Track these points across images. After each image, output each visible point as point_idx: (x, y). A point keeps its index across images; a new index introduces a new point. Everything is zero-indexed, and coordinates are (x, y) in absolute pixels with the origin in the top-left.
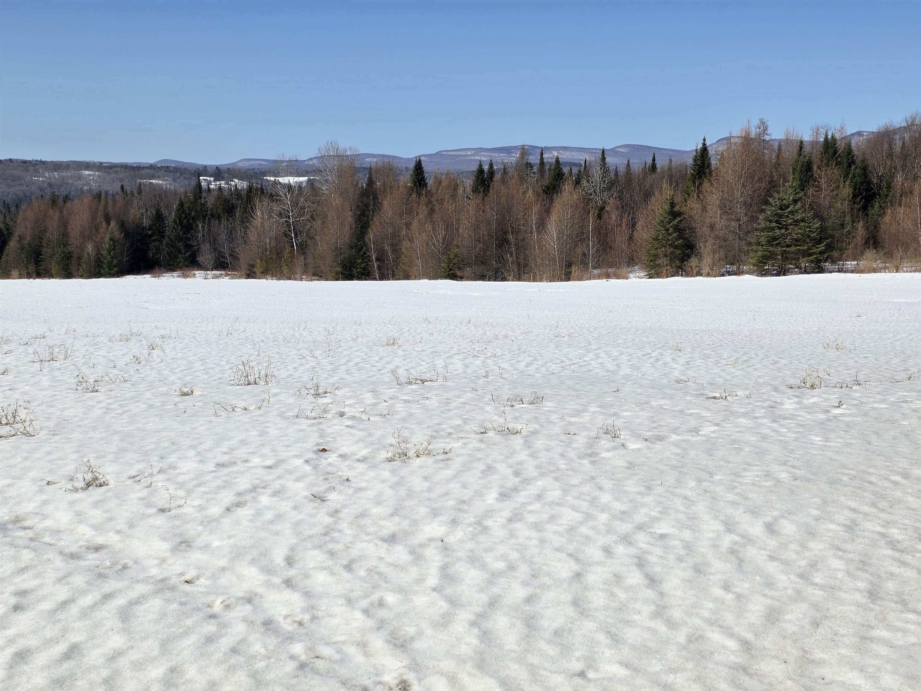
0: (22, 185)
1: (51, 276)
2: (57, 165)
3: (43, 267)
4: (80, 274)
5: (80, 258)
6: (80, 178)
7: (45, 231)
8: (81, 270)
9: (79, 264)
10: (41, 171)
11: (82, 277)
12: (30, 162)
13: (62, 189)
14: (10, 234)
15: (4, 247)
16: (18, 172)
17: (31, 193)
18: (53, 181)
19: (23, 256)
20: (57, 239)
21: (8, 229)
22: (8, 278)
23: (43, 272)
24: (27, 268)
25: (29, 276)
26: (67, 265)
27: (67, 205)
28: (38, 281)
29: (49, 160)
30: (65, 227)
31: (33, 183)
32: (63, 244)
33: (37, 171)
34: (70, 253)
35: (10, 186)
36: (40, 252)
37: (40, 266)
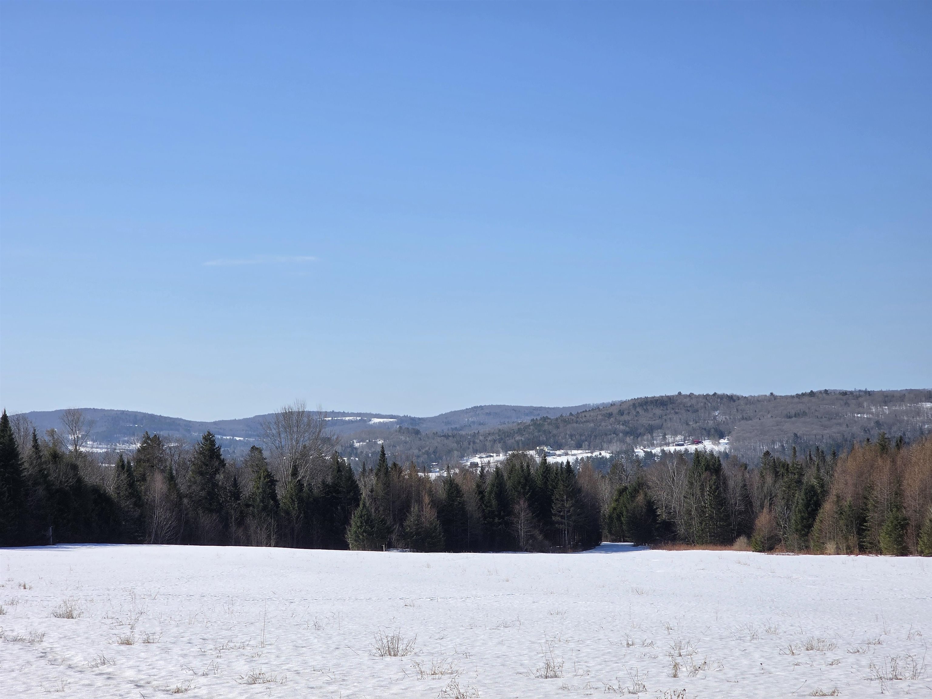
0: (840, 424)
1: (879, 552)
2: (887, 396)
3: (868, 539)
4: (919, 549)
5: (919, 527)
6: (918, 413)
7: (871, 488)
8: (921, 543)
9: (918, 535)
10: (865, 404)
11: (921, 553)
12: (851, 393)
13: (894, 429)
14: (825, 493)
15: (817, 510)
16: (834, 408)
17: (853, 435)
18: (882, 418)
19: (841, 522)
20: (887, 500)
21: (822, 486)
22: (822, 554)
23: (869, 545)
24: (847, 539)
25: (849, 551)
26: (901, 536)
27: (901, 451)
28: (862, 558)
29: (877, 389)
30: (899, 482)
31: (855, 422)
32: (896, 507)
33: (860, 405)
34: (906, 520)
35: (825, 427)
36: (864, 518)
37: (865, 537)
